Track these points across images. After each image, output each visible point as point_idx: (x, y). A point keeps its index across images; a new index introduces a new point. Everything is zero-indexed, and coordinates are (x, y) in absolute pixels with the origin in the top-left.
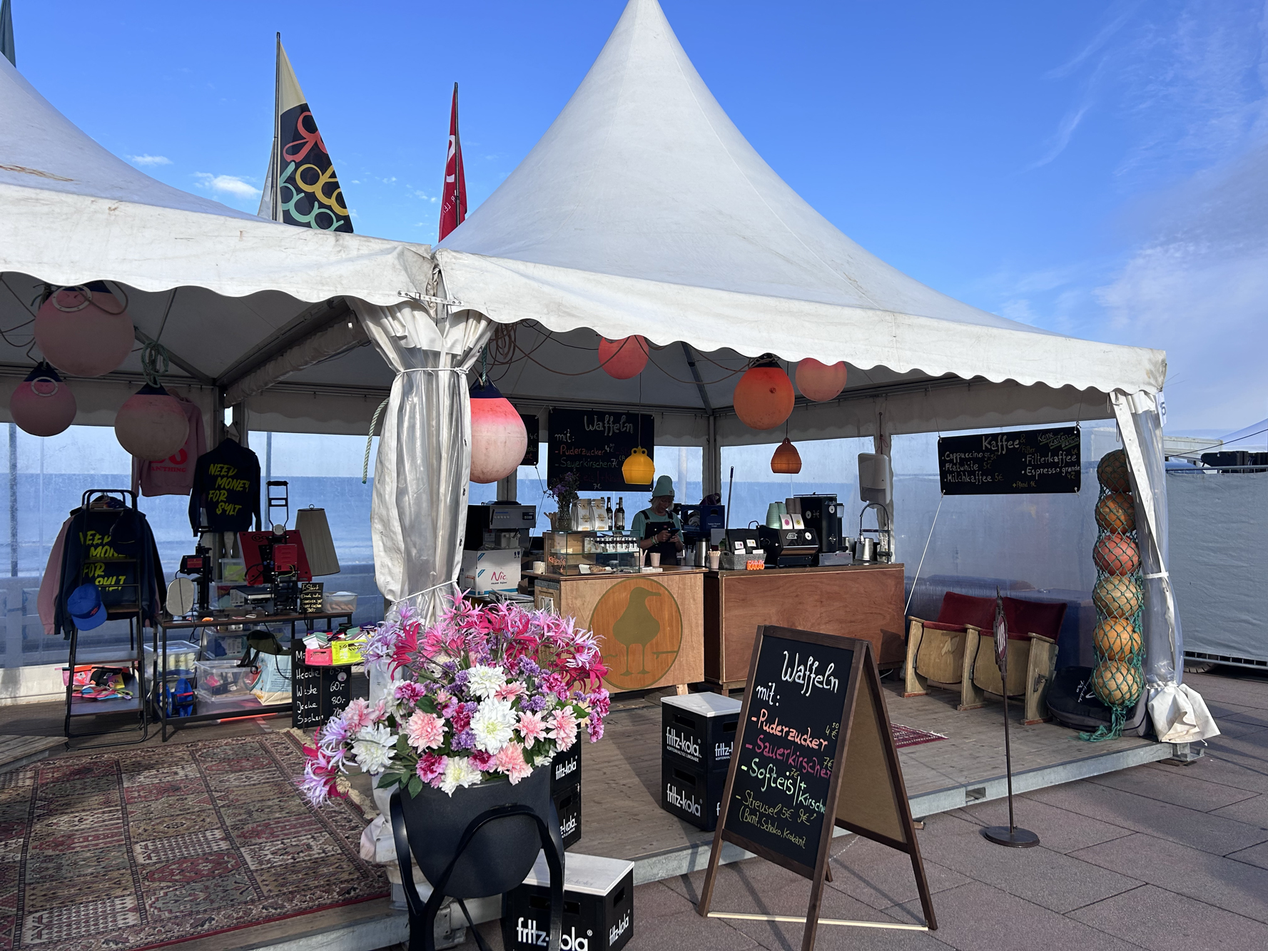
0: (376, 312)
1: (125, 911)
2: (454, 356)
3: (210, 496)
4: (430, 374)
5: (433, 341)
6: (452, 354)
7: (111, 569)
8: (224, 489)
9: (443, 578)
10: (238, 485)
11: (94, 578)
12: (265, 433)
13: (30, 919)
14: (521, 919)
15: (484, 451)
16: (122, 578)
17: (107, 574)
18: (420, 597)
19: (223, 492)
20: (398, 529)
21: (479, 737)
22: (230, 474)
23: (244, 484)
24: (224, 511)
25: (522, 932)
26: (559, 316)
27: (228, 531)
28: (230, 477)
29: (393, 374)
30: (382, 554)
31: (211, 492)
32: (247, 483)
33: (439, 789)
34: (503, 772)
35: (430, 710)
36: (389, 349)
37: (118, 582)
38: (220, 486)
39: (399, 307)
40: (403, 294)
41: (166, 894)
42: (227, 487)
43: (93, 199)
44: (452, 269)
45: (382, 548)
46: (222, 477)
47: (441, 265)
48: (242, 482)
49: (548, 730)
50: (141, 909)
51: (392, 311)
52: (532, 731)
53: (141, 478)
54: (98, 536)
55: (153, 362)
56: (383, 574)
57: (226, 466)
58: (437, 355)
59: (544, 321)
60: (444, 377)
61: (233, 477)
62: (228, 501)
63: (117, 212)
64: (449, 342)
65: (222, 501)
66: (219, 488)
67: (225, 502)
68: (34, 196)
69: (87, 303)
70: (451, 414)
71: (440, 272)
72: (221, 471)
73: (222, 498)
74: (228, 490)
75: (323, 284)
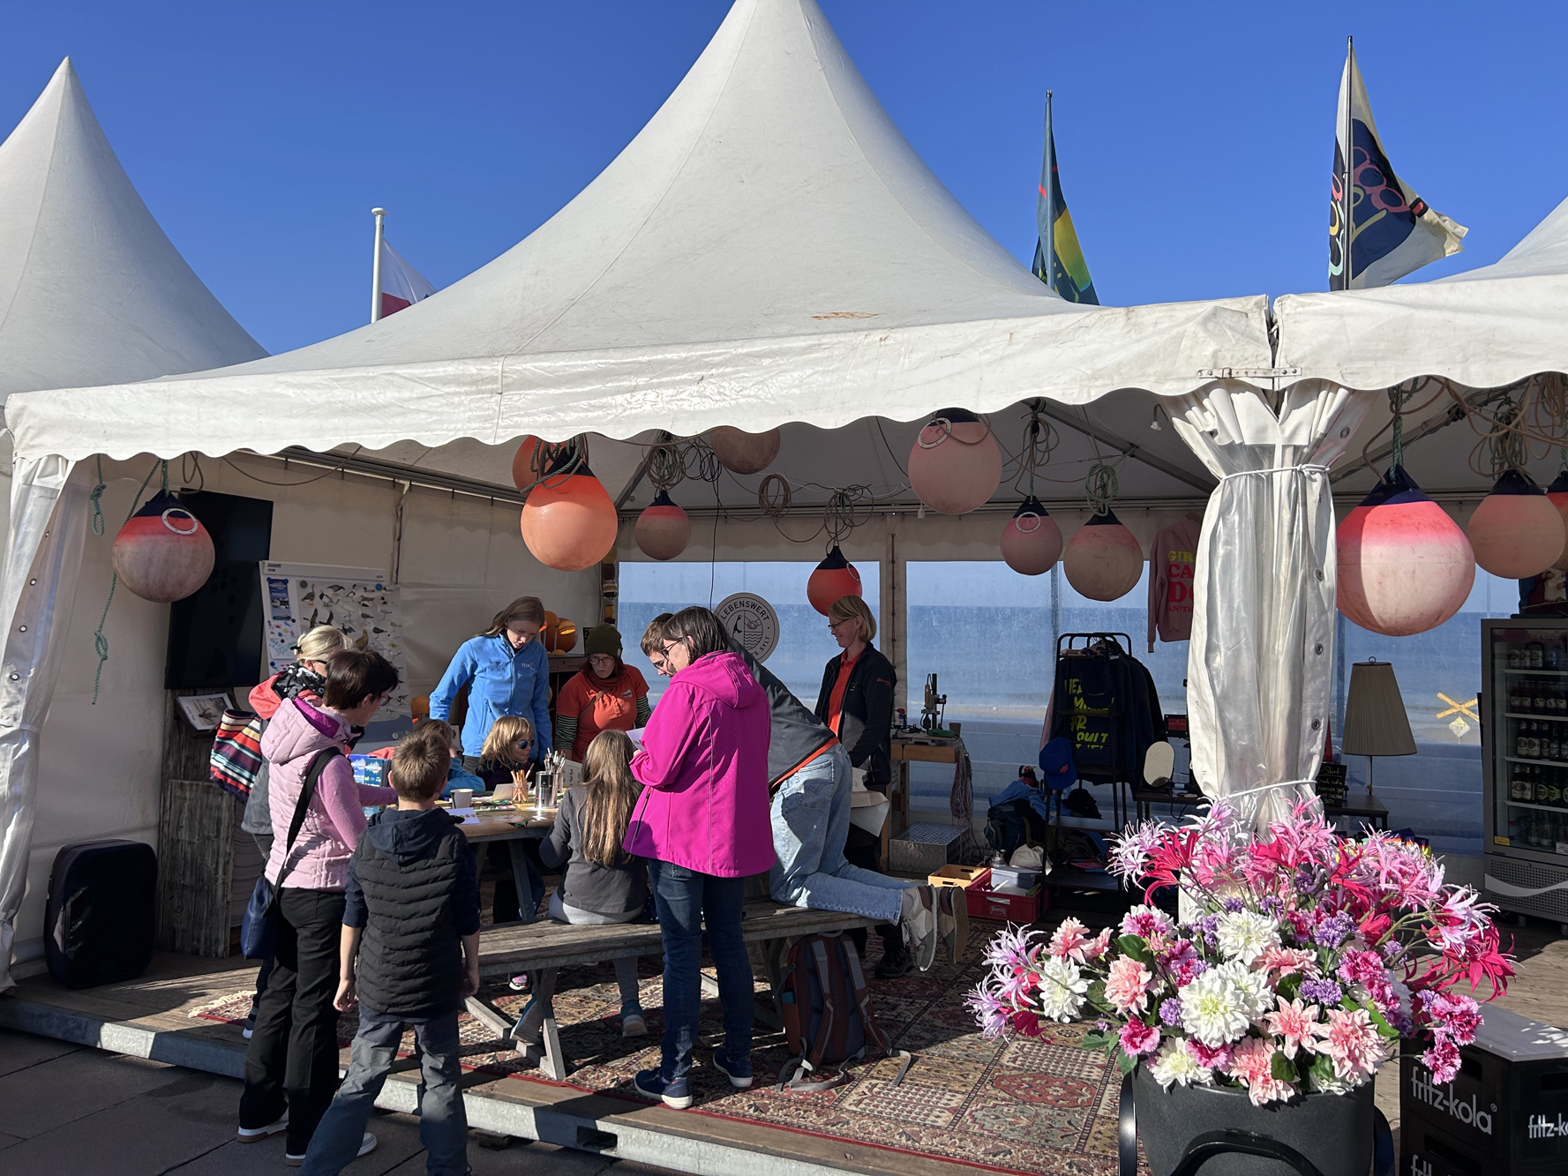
1: (946, 1108)
2: (1297, 449)
4: (1258, 477)
5: (1262, 430)
6: (1295, 446)
7: (1093, 725)
9: (1280, 775)
11: (1076, 732)
13: (867, 1083)
16: (1105, 736)
17: (1090, 729)
20: (1211, 700)
29: (1214, 482)
30: (1200, 731)
33: (1151, 1074)
35: (1136, 955)
36: (1203, 450)
37: (1100, 738)
39: (1206, 390)
40: (1205, 374)
41: (995, 1106)
44: (1295, 322)
47: (1280, 321)
49: (1319, 1039)
50: (958, 1112)
52: (1293, 1031)
56: (1201, 760)
58: (1269, 450)
60: (1282, 479)
63: (887, 342)
64: (1289, 426)
69: (945, 436)
70: (1291, 534)
71: (1278, 329)
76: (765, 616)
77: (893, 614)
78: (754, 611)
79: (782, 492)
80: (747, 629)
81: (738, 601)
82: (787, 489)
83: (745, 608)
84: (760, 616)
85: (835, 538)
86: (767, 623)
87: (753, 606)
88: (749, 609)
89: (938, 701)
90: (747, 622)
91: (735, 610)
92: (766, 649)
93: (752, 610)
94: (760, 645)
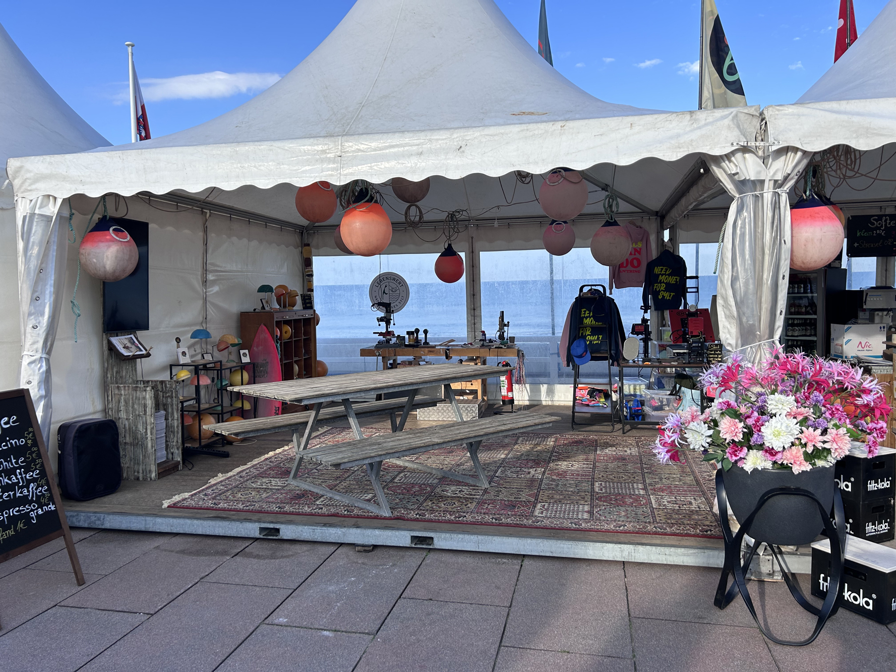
0: (717, 160)
1: (583, 511)
2: (776, 181)
3: (655, 287)
4: (757, 196)
5: (759, 173)
6: (775, 180)
7: (595, 331)
8: (663, 282)
9: (766, 336)
10: (672, 280)
11: (586, 336)
12: (694, 245)
13: (540, 504)
14: (822, 575)
15: (803, 247)
16: (601, 337)
17: (592, 334)
18: (749, 349)
19: (663, 284)
20: (733, 303)
21: (767, 437)
22: (667, 273)
23: (676, 279)
24: (663, 296)
25: (823, 584)
26: (868, 137)
27: (667, 309)
28: (667, 275)
29: (732, 199)
30: (724, 319)
31: (655, 285)
32: (678, 278)
33: (742, 468)
34: (787, 464)
35: (734, 417)
36: (727, 182)
37: (598, 338)
38: (661, 281)
39: (733, 153)
40: (735, 144)
41: (605, 509)
42: (665, 282)
43: (553, 123)
44: (775, 119)
45: (723, 316)
46: (662, 275)
47: (767, 118)
48: (675, 277)
49: (824, 442)
50: (591, 513)
51: (728, 157)
52: (812, 441)
53: (614, 278)
54: (587, 312)
55: (611, 206)
56: (725, 333)
57: (664, 268)
58: (762, 182)
59: (854, 144)
60: (768, 196)
61: (669, 275)
62: (666, 290)
63: (565, 128)
64: (772, 171)
65: (662, 290)
66: (660, 282)
67: (664, 291)
68: (526, 128)
69: (563, 179)
70: (773, 223)
71: (766, 123)
72: (661, 271)
73: (662, 288)
74: (666, 284)
75: (680, 148)
76: (401, 285)
77: (473, 281)
78: (395, 282)
79: (418, 214)
80: (391, 292)
81: (385, 277)
82: (420, 212)
83: (389, 281)
84: (398, 285)
85: (449, 239)
86: (402, 289)
87: (394, 279)
88: (392, 281)
89: (505, 325)
90: (390, 288)
91: (383, 282)
92: (402, 303)
93: (393, 281)
94: (399, 301)
